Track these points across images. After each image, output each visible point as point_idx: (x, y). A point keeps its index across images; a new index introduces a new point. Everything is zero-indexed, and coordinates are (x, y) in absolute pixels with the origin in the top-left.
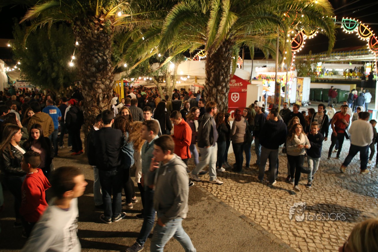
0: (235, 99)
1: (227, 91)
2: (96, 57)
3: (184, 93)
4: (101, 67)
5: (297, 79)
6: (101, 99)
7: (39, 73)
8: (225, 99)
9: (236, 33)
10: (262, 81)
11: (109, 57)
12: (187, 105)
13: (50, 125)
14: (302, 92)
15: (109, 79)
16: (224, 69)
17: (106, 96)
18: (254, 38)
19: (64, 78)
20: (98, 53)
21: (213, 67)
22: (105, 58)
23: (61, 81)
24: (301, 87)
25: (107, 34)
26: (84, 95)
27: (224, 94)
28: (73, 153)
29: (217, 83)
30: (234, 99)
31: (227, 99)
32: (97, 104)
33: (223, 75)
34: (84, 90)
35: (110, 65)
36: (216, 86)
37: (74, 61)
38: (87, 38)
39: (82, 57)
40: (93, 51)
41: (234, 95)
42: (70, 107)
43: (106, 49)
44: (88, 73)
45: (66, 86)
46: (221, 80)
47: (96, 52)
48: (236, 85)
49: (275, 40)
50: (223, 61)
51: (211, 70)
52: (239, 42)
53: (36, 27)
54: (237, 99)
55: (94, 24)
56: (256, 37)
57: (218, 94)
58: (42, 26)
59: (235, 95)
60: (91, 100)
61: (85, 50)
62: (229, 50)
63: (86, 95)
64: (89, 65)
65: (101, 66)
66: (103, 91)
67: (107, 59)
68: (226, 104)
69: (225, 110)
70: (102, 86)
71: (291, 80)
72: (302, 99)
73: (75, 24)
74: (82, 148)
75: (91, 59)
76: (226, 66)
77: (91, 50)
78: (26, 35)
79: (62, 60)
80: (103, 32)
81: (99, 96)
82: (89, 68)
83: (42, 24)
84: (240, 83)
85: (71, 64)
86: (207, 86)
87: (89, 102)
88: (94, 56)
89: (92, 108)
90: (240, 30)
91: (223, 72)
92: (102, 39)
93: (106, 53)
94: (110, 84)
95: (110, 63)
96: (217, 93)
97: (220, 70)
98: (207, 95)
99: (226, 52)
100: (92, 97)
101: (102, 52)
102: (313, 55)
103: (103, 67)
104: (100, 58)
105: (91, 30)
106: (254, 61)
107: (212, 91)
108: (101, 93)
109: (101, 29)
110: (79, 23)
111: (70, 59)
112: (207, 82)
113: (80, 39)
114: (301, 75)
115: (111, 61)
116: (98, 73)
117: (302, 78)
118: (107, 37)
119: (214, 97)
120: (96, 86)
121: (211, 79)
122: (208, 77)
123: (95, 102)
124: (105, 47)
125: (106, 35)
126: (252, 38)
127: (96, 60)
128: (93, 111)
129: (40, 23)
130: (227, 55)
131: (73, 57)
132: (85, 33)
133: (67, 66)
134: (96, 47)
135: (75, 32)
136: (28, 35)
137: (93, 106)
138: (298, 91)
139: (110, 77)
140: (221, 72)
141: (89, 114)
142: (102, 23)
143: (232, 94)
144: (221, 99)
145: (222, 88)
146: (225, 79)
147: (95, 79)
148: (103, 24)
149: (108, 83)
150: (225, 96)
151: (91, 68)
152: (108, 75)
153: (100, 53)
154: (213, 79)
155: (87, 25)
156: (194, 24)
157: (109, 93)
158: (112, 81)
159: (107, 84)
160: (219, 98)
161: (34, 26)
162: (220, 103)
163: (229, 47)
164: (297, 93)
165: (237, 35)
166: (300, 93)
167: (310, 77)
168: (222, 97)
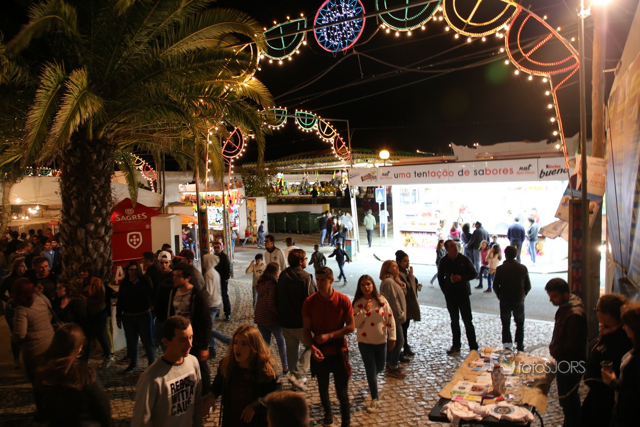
0: (135, 243)
1: (106, 233)
5: (246, 201)
8: (105, 246)
9: (116, 128)
10: (193, 206)
14: (255, 221)
16: (97, 192)
18: (153, 137)
21: (74, 189)
24: (253, 213)
27: (102, 239)
29: (85, 218)
31: (109, 247)
33: (95, 203)
36: (83, 224)
41: (131, 237)
48: (134, 217)
50: (94, 178)
51: (72, 194)
52: (125, 144)
56: (155, 135)
57: (89, 239)
59: (134, 237)
62: (104, 159)
68: (107, 256)
71: (237, 204)
76: (102, 187)
84: (142, 215)
86: (66, 225)
90: (124, 123)
91: (96, 199)
96: (86, 238)
97: (90, 195)
99: (99, 161)
102: (266, 162)
107: (76, 234)
112: (65, 216)
114: (251, 193)
117: (253, 198)
119: (81, 246)
121: (72, 212)
122: (65, 208)
126: (149, 137)
130: (101, 167)
138: (249, 219)
140: (91, 198)
143: (129, 235)
144: (96, 248)
145: (97, 226)
150: (104, 241)
154: (77, 212)
160: (90, 246)
162: (95, 256)
163: (103, 153)
164: (249, 222)
165: (120, 131)
166: (253, 223)
167: (266, 197)
168: (97, 244)
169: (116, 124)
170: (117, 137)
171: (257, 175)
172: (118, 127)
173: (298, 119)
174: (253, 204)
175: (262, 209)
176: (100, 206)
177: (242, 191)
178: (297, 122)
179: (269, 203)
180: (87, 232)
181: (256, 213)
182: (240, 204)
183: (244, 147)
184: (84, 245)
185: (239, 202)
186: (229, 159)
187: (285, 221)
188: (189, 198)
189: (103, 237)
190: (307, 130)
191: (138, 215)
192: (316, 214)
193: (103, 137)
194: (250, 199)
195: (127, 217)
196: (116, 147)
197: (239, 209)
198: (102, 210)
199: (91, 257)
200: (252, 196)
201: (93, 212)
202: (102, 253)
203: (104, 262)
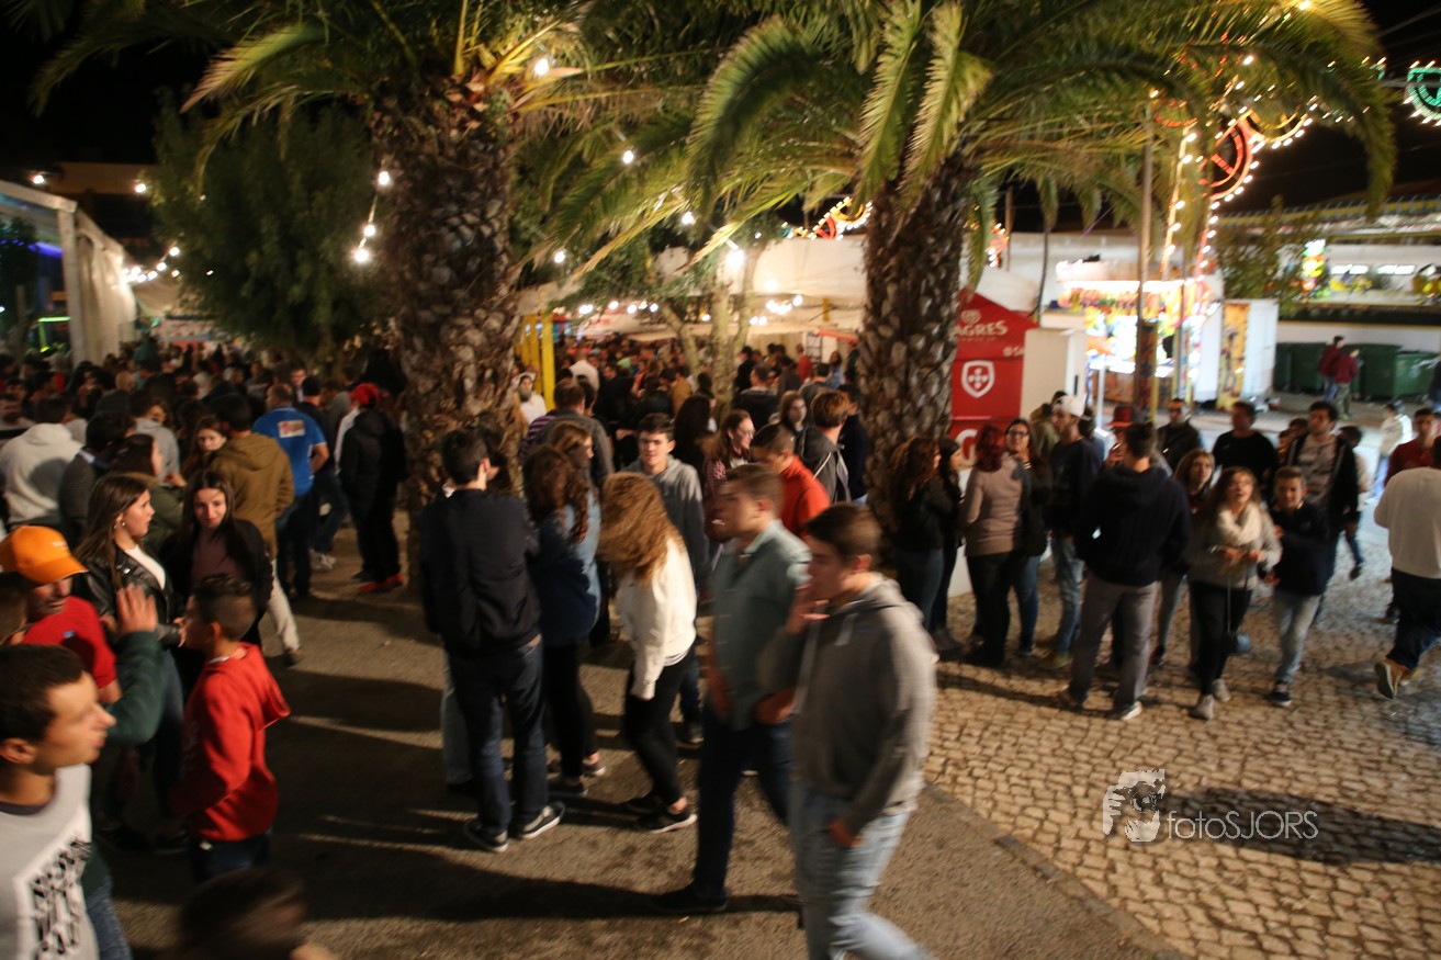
0: (978, 385)
1: (945, 357)
2: (454, 229)
3: (781, 360)
4: (473, 265)
5: (1224, 309)
6: (469, 384)
7: (246, 291)
8: (941, 384)
9: (983, 130)
10: (1083, 314)
11: (501, 227)
12: (796, 409)
13: (282, 481)
14: (1241, 359)
15: (501, 308)
16: (935, 270)
17: (488, 373)
18: (1055, 149)
19: (336, 306)
20: (459, 214)
21: (893, 262)
22: (486, 231)
23: (323, 315)
24: (1237, 340)
25: (494, 141)
26: (407, 370)
27: (936, 367)
28: (365, 584)
29: (910, 324)
30: (972, 384)
31: (946, 386)
32: (456, 402)
33: (930, 293)
34: (408, 352)
35: (505, 259)
36: (903, 335)
37: (370, 243)
38: (422, 158)
39: (404, 229)
40: (441, 206)
41: (971, 371)
42: (355, 412)
43: (490, 199)
44: (422, 287)
45: (341, 334)
46: (924, 311)
47: (454, 208)
48: (980, 330)
49: (1138, 157)
50: (931, 240)
51: (887, 274)
52: (994, 167)
53: (238, 120)
54: (984, 385)
55: (446, 106)
56: (1062, 144)
57: (912, 366)
58: (260, 118)
59: (978, 371)
60: (434, 390)
61: (417, 202)
62: (955, 199)
63: (414, 369)
64: (428, 258)
65: (470, 263)
66: (479, 354)
67: (494, 234)
68: (941, 403)
69: (938, 429)
70: (476, 337)
71: (1198, 313)
72: (1241, 383)
73: (377, 109)
74: (397, 568)
75: (435, 238)
76: (945, 259)
77: (435, 202)
78: (202, 152)
79: (327, 242)
80: (480, 134)
81: (462, 373)
82: (426, 268)
83: (258, 108)
84: (999, 324)
85: (361, 256)
86: (870, 335)
87: (428, 394)
88: (445, 224)
89: (436, 417)
90: (1000, 119)
91: (932, 283)
92: (476, 160)
93: (492, 212)
94: (503, 330)
95: (505, 250)
96: (908, 364)
97: (921, 276)
98: (871, 371)
99: (942, 205)
100: (436, 376)
101: (477, 210)
102: (1289, 212)
103: (481, 266)
104: (466, 231)
105: (437, 127)
106: (1052, 237)
107: (889, 354)
108: (468, 364)
109: (474, 125)
110: (391, 103)
111: (357, 238)
112: (870, 320)
113: (397, 164)
114: (1238, 289)
115: (507, 244)
116: (460, 287)
117: (1243, 301)
118: (494, 152)
119: (896, 380)
120: (453, 336)
121: (886, 308)
122: (872, 301)
123: (447, 397)
124: (486, 189)
125: (491, 147)
126: (1047, 150)
127: (453, 241)
128: (438, 428)
129: (250, 107)
130: (947, 217)
131: (370, 230)
132: (413, 140)
133: (347, 263)
134: (453, 192)
135: (381, 137)
136: (209, 149)
137: (440, 410)
138: (1226, 354)
139: (505, 302)
140: (924, 283)
141: (427, 439)
142: (478, 101)
143: (967, 366)
144: (924, 385)
145: (930, 342)
146: (939, 307)
147: (447, 310)
148: (480, 107)
149: (495, 323)
150: (940, 373)
151: (436, 270)
152: (496, 294)
153: (468, 212)
154: (895, 310)
155: (423, 112)
156: (821, 101)
157: (499, 364)
158: (512, 317)
159: (494, 330)
160: (914, 380)
161: (232, 118)
162: (921, 402)
164: (1224, 362)
166: (1234, 363)
167: (1276, 300)
168: (926, 378)
171: (1259, 245)
172: (986, 128)
173: (1417, 89)
174: (1241, 319)
175: (1263, 327)
177: (1216, 284)
178: (1410, 99)
179: (1282, 318)
180: (911, 352)
182: (1208, 317)
183: (1249, 171)
184: (902, 379)
185: (1204, 309)
188: (1078, 295)
189: (939, 364)
191: (989, 326)
193: (956, 153)
195: (966, 328)
197: (1206, 326)
198: (942, 308)
199: (914, 404)
200: (1238, 295)
202: (933, 397)
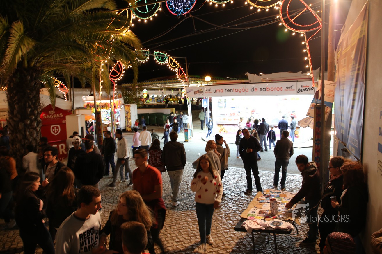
0: (56, 132)
1: (38, 125)
5: (125, 106)
8: (37, 133)
10: (91, 109)
16: (31, 100)
21: (16, 98)
29: (24, 116)
33: (30, 107)
36: (22, 120)
41: (53, 128)
48: (55, 116)
49: (89, 69)
50: (29, 91)
51: (15, 101)
56: (67, 65)
57: (27, 129)
59: (55, 128)
72: (131, 124)
76: (34, 97)
84: (60, 114)
86: (11, 121)
90: (47, 57)
91: (30, 104)
96: (25, 129)
97: (26, 102)
106: (74, 89)
107: (18, 126)
112: (10, 115)
114: (128, 101)
121: (15, 112)
122: (10, 109)
126: (64, 66)
130: (33, 84)
138: (126, 117)
143: (52, 127)
144: (31, 134)
145: (32, 121)
150: (36, 130)
154: (18, 112)
160: (28, 133)
162: (31, 140)
163: (35, 75)
164: (126, 119)
165: (45, 62)
166: (129, 119)
167: (136, 104)
168: (32, 132)
169: (42, 58)
170: (43, 65)
171: (131, 91)
172: (43, 59)
173: (156, 56)
174: (129, 109)
175: (134, 111)
176: (33, 109)
177: (122, 100)
178: (155, 59)
179: (139, 108)
180: (26, 125)
181: (130, 113)
182: (121, 109)
183: (123, 73)
184: (23, 133)
185: (120, 107)
186: (114, 81)
187: (148, 118)
188: (89, 104)
189: (36, 128)
190: (162, 63)
191: (58, 115)
192: (167, 114)
193: (34, 66)
194: (127, 105)
195: (50, 116)
196: (42, 72)
197: (120, 110)
198: (35, 111)
199: (29, 140)
200: (128, 103)
201: (29, 112)
202: (35, 138)
203: (36, 143)
